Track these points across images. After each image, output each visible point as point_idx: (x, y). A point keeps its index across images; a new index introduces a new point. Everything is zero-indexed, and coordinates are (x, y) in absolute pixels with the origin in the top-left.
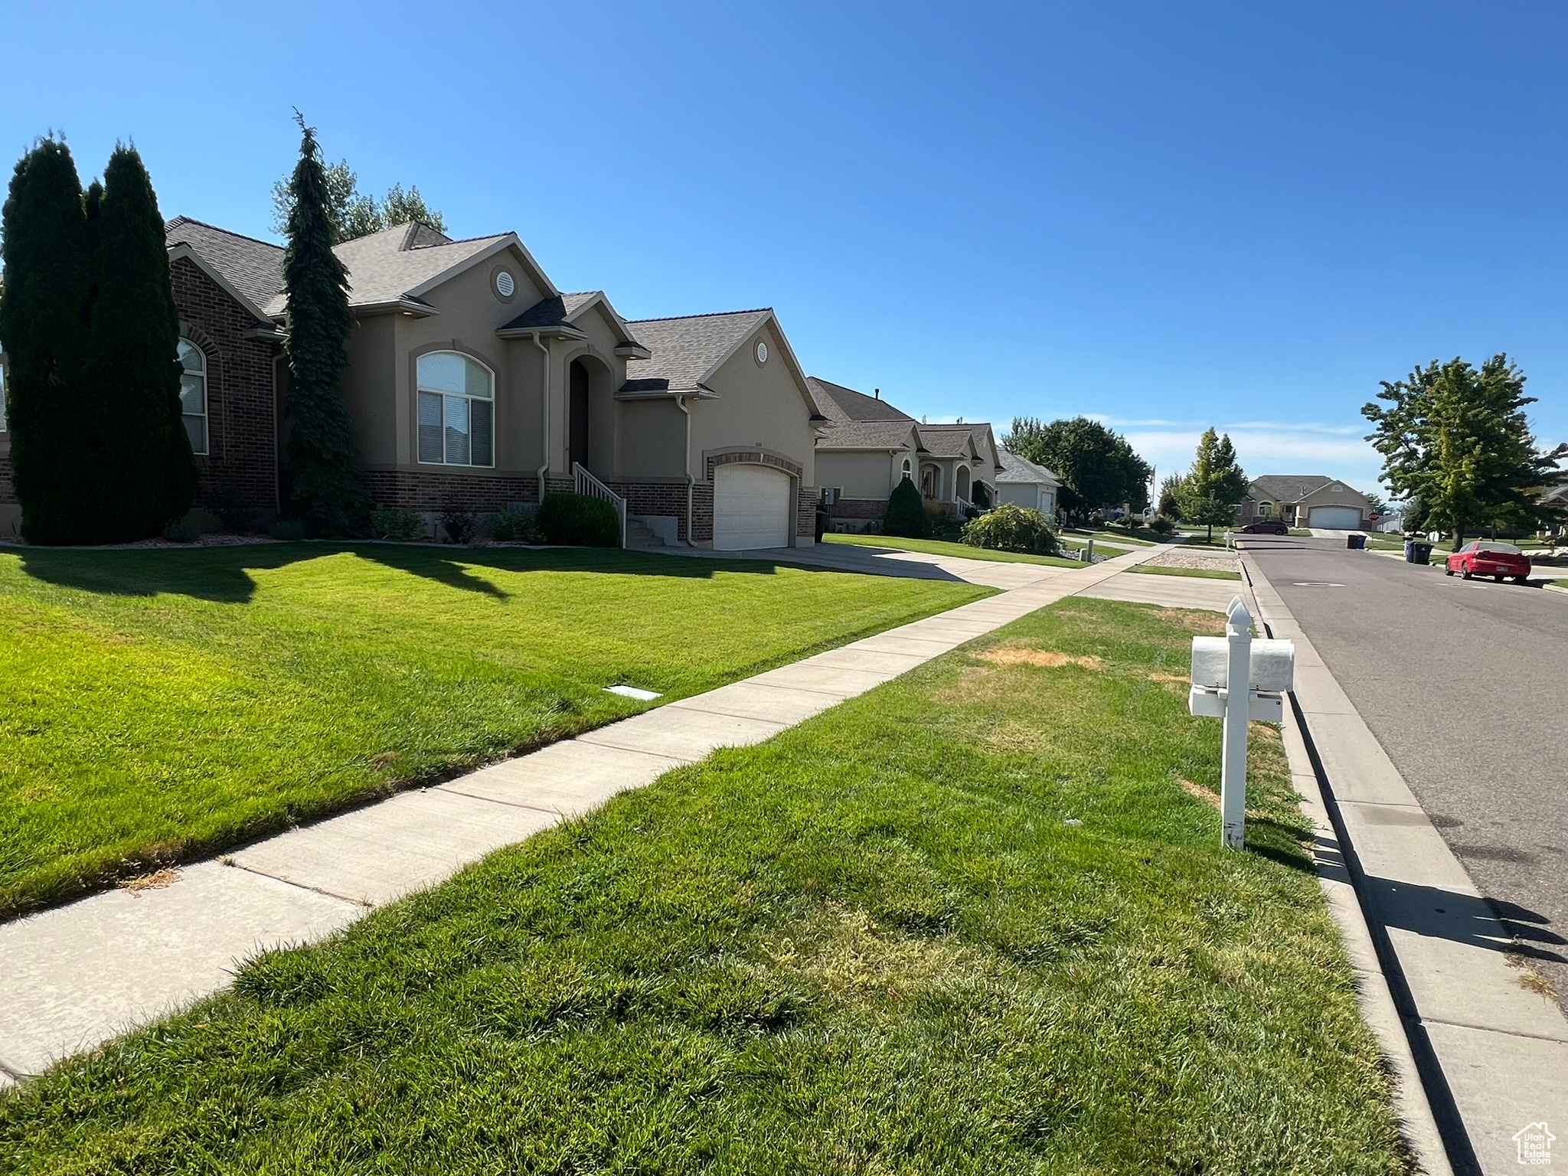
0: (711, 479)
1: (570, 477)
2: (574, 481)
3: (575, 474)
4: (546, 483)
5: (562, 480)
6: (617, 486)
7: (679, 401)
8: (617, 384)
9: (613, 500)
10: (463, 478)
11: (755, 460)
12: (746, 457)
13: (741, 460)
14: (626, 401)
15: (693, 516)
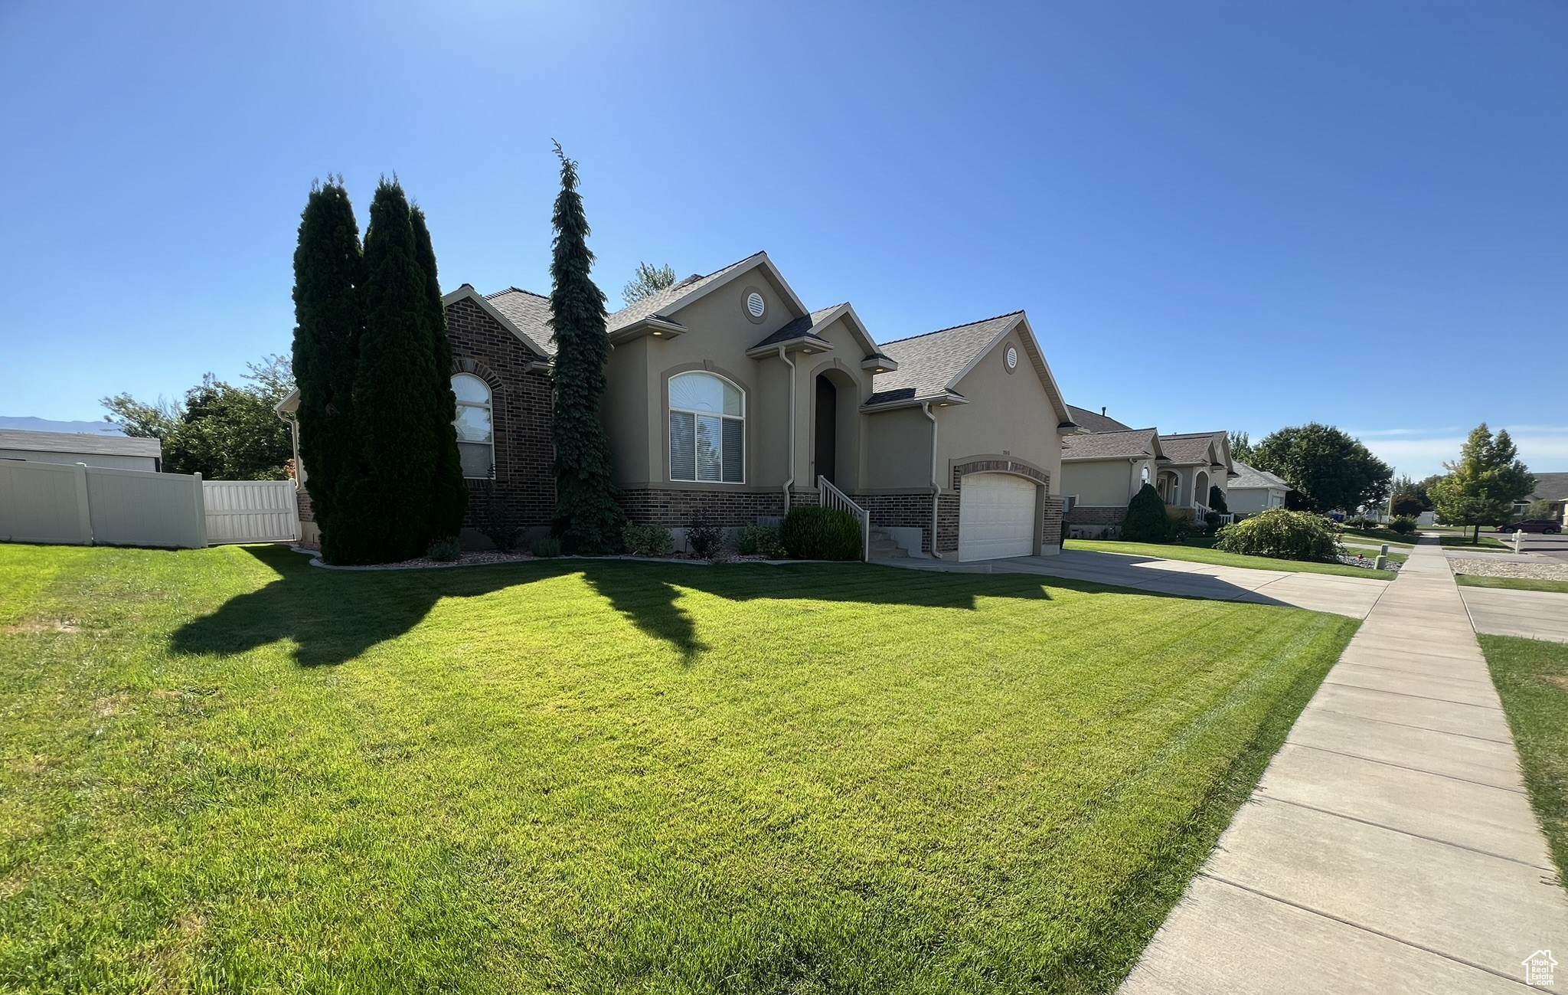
0: (957, 488)
1: (815, 491)
2: (819, 494)
3: (821, 487)
4: (791, 497)
5: (807, 494)
6: (863, 499)
7: (926, 408)
8: (863, 397)
9: (855, 512)
10: (714, 494)
11: (1003, 469)
12: (993, 466)
13: (988, 468)
14: (872, 414)
15: (938, 526)
